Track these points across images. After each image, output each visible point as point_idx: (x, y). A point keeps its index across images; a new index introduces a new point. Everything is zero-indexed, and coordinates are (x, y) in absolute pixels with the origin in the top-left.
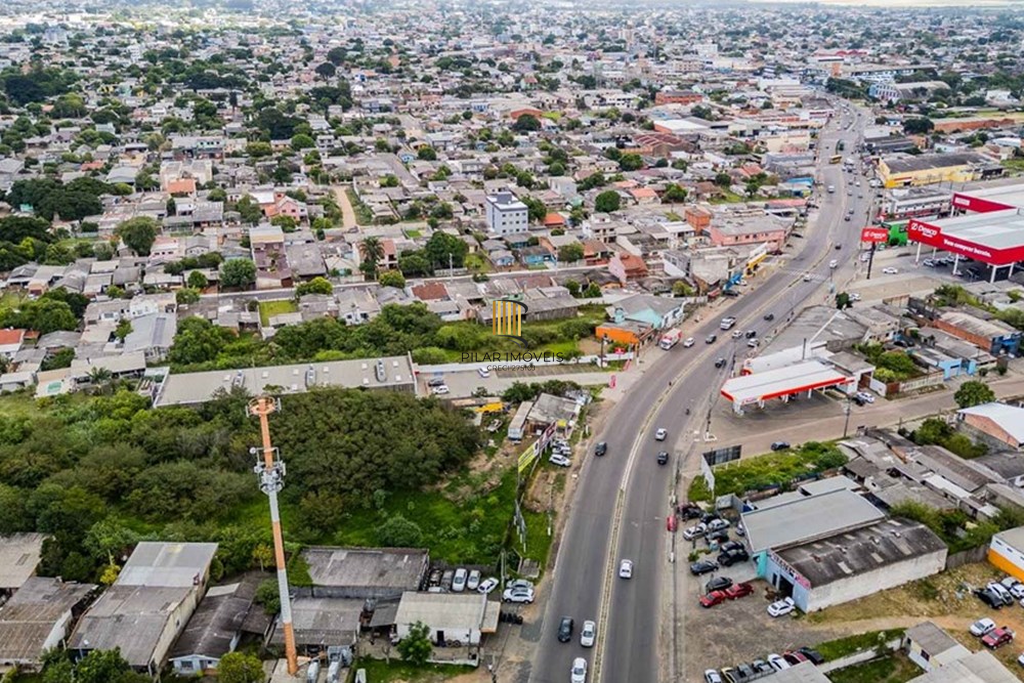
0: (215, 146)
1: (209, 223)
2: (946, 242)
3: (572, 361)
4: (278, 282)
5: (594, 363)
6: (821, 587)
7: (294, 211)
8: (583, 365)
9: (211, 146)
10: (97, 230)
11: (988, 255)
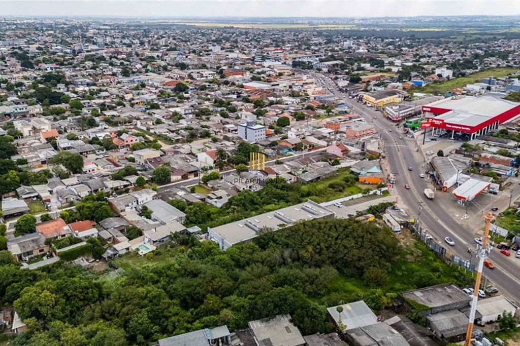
0: (24, 110)
1: (87, 152)
2: (447, 125)
4: (180, 177)
5: (375, 194)
7: (132, 141)
8: (372, 195)
9: (22, 111)
10: (27, 163)
11: (469, 129)
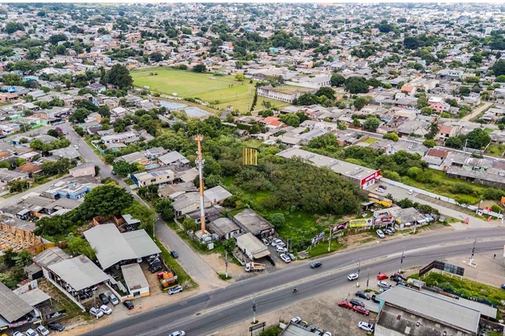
3: (463, 205)
4: (386, 132)
5: (475, 211)
6: (383, 328)
8: (469, 210)
